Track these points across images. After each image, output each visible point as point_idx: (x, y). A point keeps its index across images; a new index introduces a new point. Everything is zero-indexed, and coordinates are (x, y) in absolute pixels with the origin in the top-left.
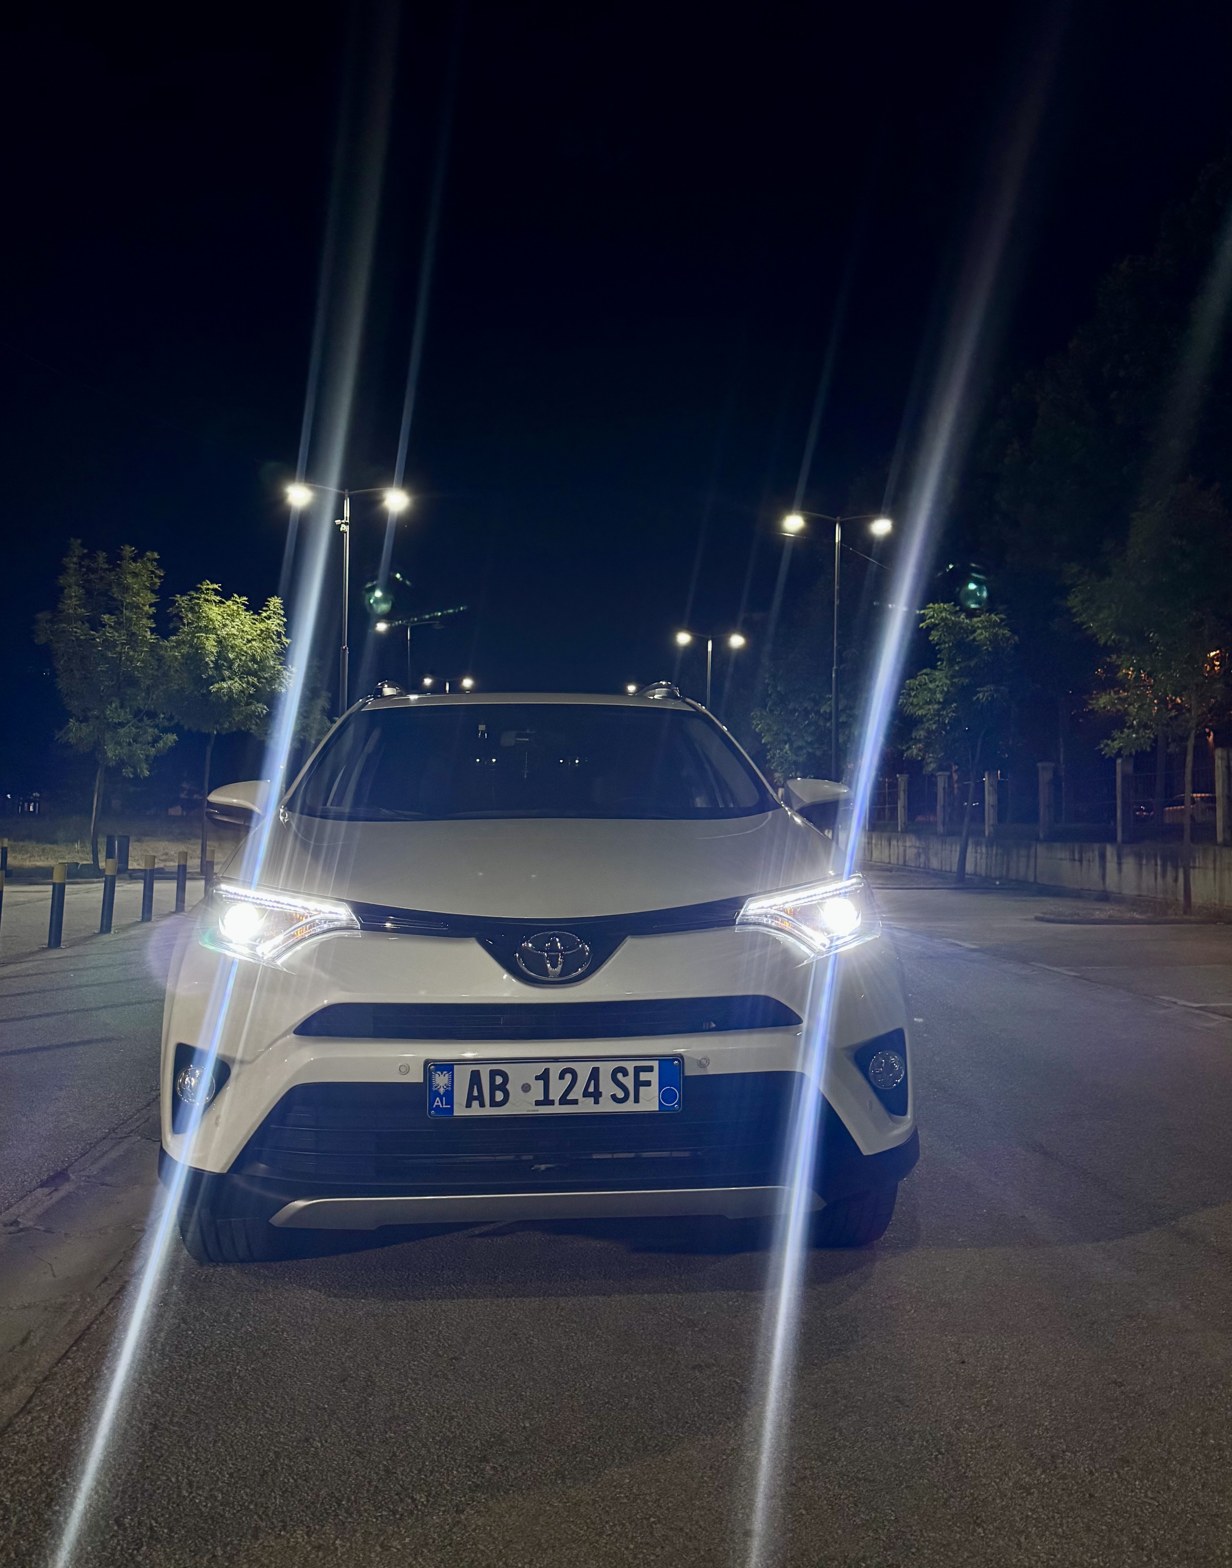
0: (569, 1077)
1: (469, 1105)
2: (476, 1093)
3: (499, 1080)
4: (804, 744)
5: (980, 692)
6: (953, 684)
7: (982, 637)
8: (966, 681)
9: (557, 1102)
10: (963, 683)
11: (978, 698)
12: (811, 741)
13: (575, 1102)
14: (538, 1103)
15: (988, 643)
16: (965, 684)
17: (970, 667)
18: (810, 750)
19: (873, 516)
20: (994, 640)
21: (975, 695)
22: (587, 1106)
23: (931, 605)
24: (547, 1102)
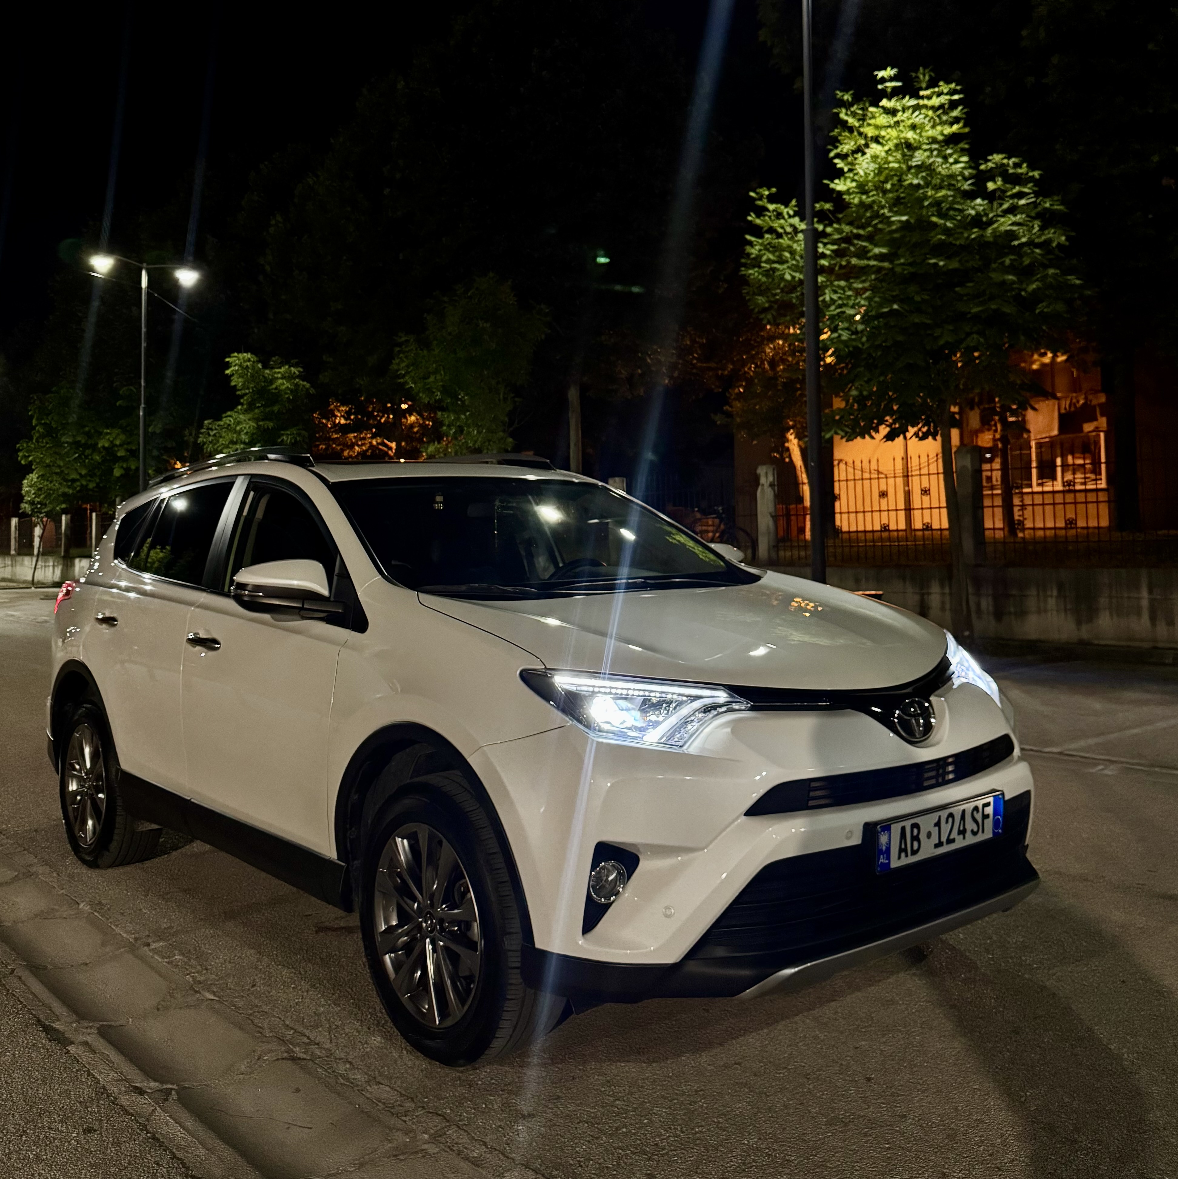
0: (950, 820)
1: (899, 858)
2: (903, 846)
3: (915, 831)
4: (78, 477)
5: (283, 435)
6: (259, 427)
7: (283, 387)
8: (271, 425)
9: (945, 843)
10: (268, 427)
11: (283, 440)
12: (85, 474)
13: (953, 841)
14: (937, 846)
15: (289, 392)
16: (270, 428)
17: (273, 412)
18: (84, 483)
19: (178, 266)
20: (295, 391)
21: (279, 437)
22: (960, 843)
23: (236, 354)
24: (939, 844)
